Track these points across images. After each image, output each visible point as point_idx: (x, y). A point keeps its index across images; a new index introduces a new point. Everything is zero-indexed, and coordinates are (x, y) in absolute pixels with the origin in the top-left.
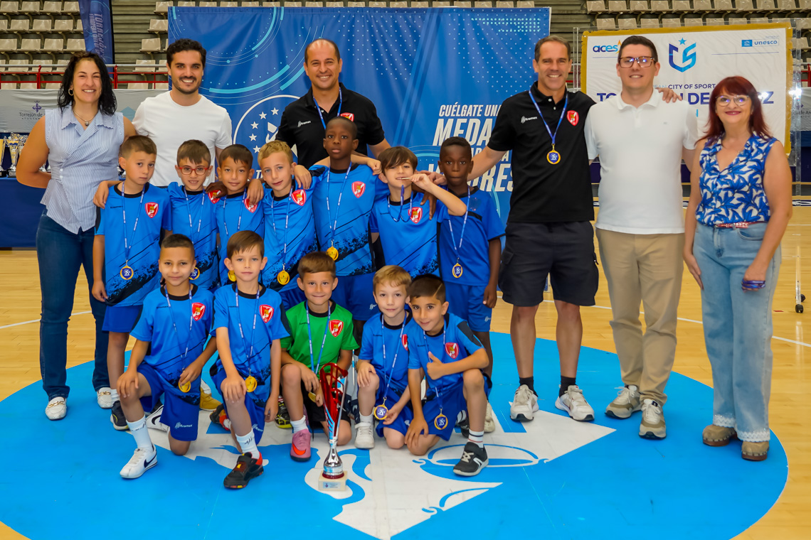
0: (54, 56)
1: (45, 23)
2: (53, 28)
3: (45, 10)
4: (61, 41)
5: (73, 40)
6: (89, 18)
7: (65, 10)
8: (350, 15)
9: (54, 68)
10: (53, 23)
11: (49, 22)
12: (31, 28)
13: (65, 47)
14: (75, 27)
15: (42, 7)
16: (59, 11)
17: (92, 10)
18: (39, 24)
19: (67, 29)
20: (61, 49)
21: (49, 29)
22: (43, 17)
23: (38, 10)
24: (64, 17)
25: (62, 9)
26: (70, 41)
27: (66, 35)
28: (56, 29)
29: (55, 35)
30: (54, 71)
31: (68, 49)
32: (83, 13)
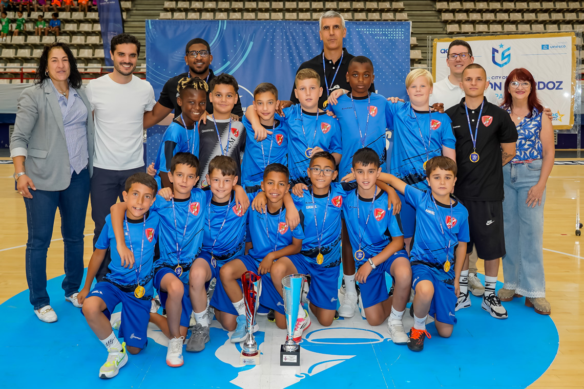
0: (86, 61)
1: (81, 39)
2: (86, 41)
3: (81, 29)
4: (91, 51)
5: (99, 50)
6: (107, 36)
7: (94, 30)
8: (272, 26)
9: (86, 69)
10: (86, 38)
11: (83, 38)
12: (71, 41)
13: (93, 55)
14: (100, 42)
15: (78, 27)
16: (90, 30)
17: (109, 29)
18: (76, 39)
19: (94, 42)
20: (91, 56)
21: (83, 43)
22: (79, 34)
23: (76, 30)
24: (93, 34)
25: (92, 29)
26: (97, 51)
27: (95, 47)
28: (87, 42)
29: (87, 47)
30: (86, 72)
31: (95, 56)
32: (103, 31)
